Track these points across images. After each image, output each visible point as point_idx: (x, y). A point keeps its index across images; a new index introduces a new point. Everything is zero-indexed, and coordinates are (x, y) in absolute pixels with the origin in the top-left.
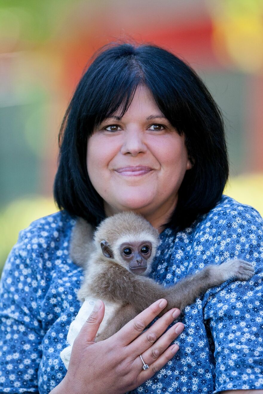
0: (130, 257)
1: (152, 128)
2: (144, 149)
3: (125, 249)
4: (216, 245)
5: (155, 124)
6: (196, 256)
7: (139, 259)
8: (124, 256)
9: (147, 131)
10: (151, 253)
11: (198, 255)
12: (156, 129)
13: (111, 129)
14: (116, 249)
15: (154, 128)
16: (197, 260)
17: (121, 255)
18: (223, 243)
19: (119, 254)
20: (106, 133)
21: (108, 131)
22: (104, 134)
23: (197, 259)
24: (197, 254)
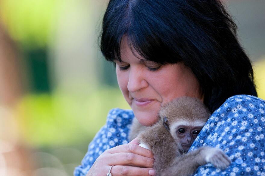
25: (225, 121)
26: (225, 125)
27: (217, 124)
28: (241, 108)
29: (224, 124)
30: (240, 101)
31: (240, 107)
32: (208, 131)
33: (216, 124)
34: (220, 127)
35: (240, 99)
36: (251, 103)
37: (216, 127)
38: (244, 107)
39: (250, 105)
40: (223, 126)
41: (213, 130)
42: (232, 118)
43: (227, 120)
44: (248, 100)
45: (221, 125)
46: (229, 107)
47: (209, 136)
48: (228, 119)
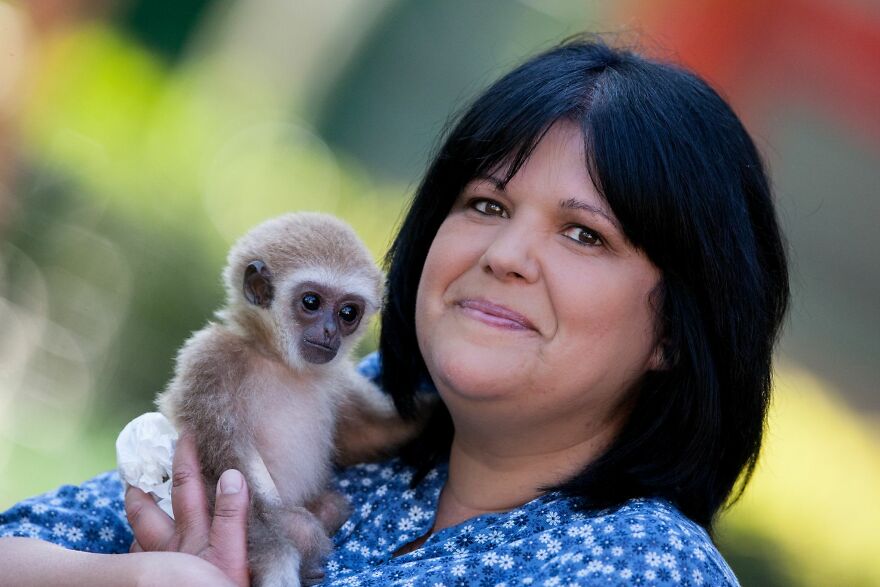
0: (313, 316)
1: (576, 234)
2: (530, 271)
3: (308, 294)
4: (580, 557)
5: (585, 229)
6: (532, 556)
7: (331, 327)
8: (299, 309)
9: (559, 237)
10: (357, 326)
11: (540, 558)
12: (583, 240)
13: (487, 208)
14: (285, 288)
15: (581, 236)
16: (528, 567)
17: (294, 304)
18: (595, 566)
19: (289, 302)
20: (471, 213)
21: (477, 210)
22: (466, 215)
23: (528, 565)
24: (538, 556)
25: (617, 569)
26: (609, 579)
27: (590, 563)
28: (671, 565)
29: (608, 576)
30: (676, 547)
31: (669, 561)
32: (559, 566)
33: (587, 562)
34: (592, 576)
35: (680, 542)
36: (701, 570)
37: (585, 568)
38: (681, 567)
39: (697, 573)
40: (605, 579)
41: (571, 572)
42: (637, 576)
43: (622, 569)
44: (695, 560)
45: (600, 574)
46: (644, 544)
47: (552, 579)
48: (626, 570)
